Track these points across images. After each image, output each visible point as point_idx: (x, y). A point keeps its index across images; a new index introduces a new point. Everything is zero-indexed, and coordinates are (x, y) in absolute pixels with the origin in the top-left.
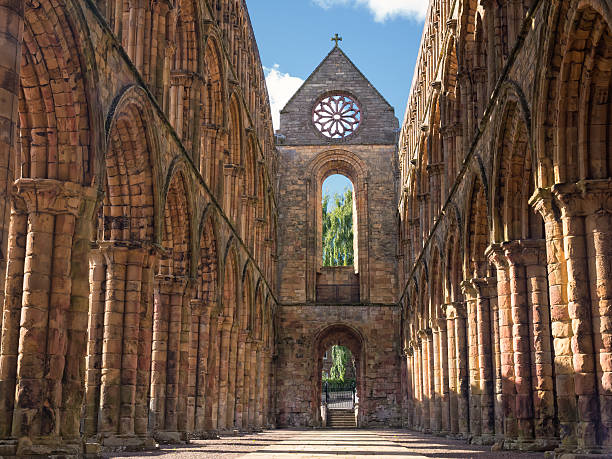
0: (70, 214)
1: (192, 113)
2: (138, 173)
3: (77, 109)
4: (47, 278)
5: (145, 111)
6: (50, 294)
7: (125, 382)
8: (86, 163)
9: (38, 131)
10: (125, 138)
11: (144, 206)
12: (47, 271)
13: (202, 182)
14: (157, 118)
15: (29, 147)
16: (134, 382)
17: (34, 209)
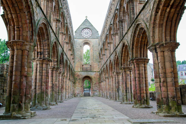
0: (27, 50)
1: (58, 28)
2: (45, 41)
3: (28, 21)
4: (20, 68)
5: (47, 25)
6: (21, 72)
7: (42, 93)
8: (31, 36)
9: (17, 27)
10: (42, 32)
11: (47, 49)
12: (20, 65)
13: (60, 45)
14: (50, 28)
15: (15, 31)
16: (45, 93)
17: (16, 49)
